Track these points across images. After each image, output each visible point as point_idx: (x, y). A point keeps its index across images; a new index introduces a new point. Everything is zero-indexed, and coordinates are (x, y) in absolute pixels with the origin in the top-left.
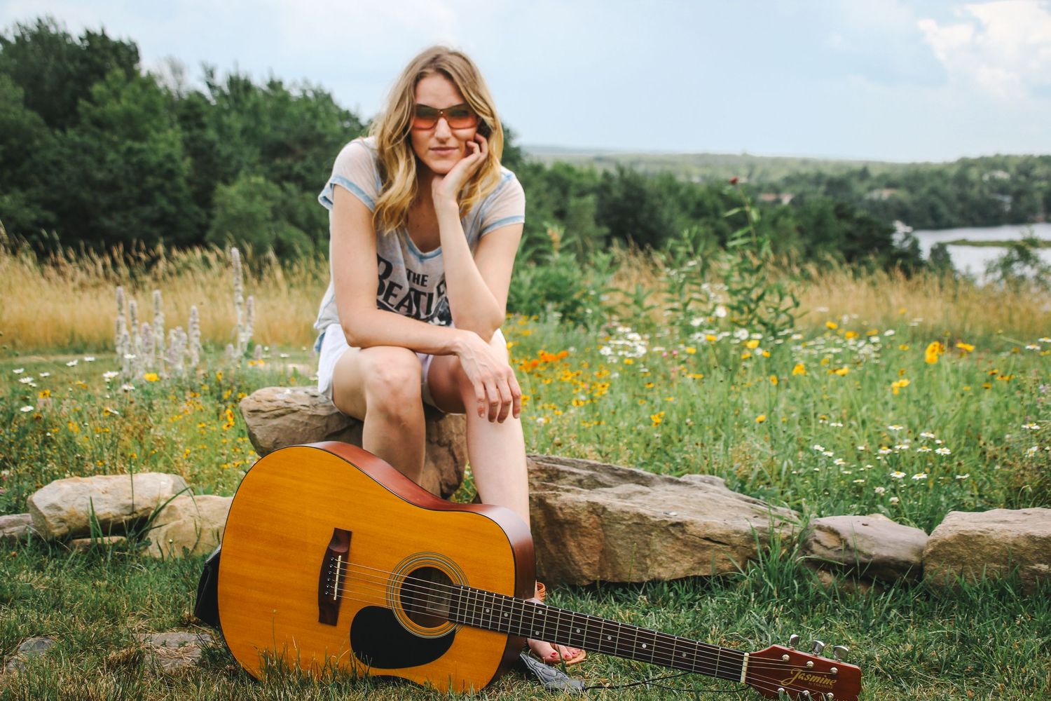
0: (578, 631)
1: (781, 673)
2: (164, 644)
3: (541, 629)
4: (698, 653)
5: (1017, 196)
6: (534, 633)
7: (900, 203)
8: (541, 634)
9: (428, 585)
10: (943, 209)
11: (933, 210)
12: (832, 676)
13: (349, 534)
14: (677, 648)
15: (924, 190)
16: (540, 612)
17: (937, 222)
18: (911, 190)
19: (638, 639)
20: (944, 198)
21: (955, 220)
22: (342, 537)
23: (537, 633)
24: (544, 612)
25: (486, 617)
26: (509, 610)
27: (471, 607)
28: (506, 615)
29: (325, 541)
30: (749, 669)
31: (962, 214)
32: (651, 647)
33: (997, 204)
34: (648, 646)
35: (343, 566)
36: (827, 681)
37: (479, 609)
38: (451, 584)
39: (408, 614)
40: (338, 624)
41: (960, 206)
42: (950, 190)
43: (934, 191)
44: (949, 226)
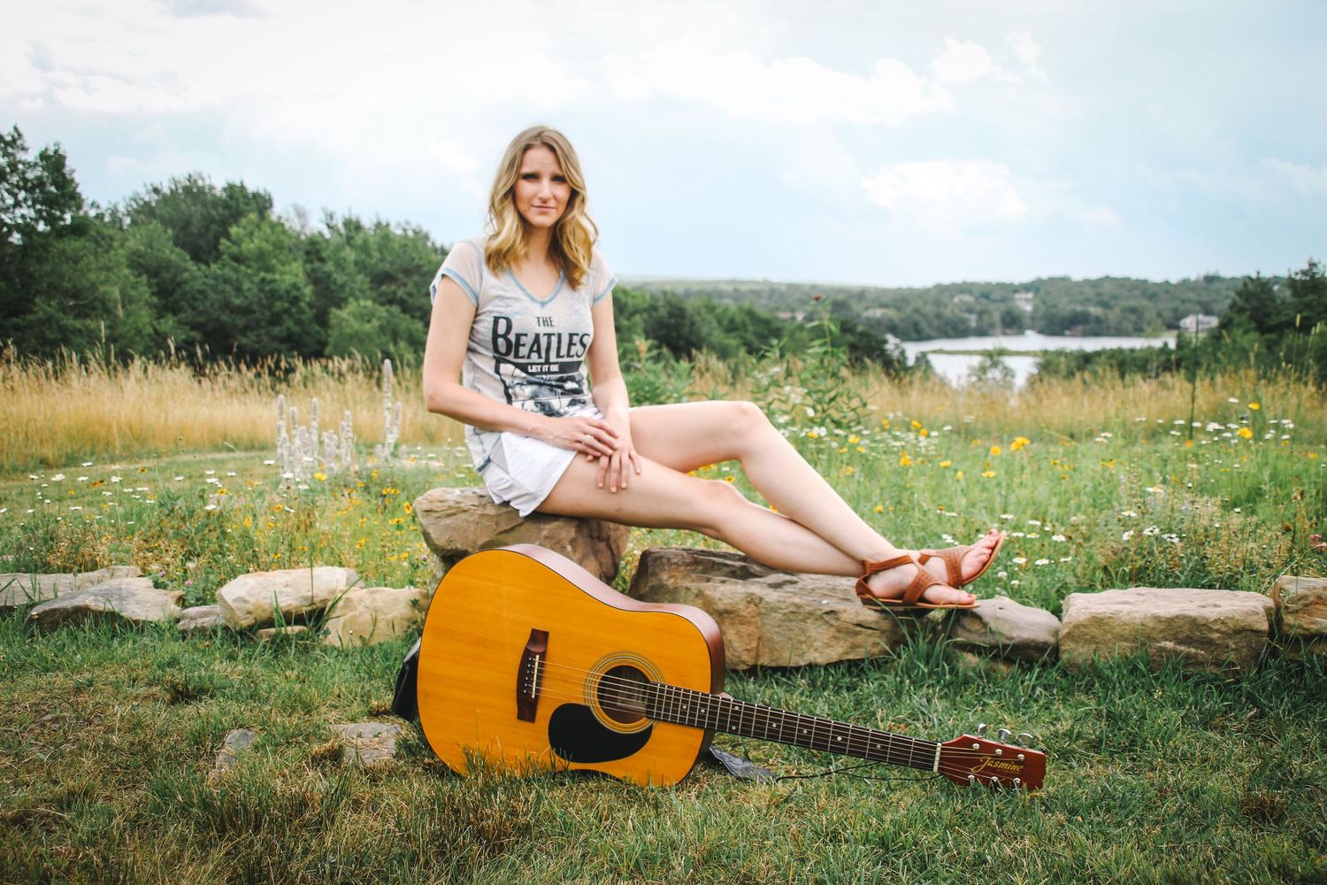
0: (774, 725)
1: (972, 761)
2: (360, 736)
3: (737, 724)
4: (892, 744)
5: (981, 314)
6: (730, 728)
7: (890, 320)
8: (737, 729)
9: (619, 682)
10: (923, 325)
11: (916, 326)
12: (1019, 763)
13: (546, 634)
14: (871, 740)
15: (909, 310)
16: (737, 708)
17: (917, 334)
18: (899, 309)
19: (833, 732)
20: (924, 316)
21: (933, 333)
22: (539, 638)
23: (734, 728)
24: (740, 707)
25: (683, 713)
26: (705, 706)
27: (668, 704)
28: (703, 711)
29: (522, 641)
30: (941, 759)
31: (938, 329)
32: (846, 740)
33: (964, 321)
34: (843, 739)
35: (541, 665)
36: (1015, 767)
37: (676, 706)
38: (647, 681)
39: (607, 712)
40: (537, 720)
41: (936, 322)
42: (930, 309)
43: (916, 311)
44: (928, 338)
